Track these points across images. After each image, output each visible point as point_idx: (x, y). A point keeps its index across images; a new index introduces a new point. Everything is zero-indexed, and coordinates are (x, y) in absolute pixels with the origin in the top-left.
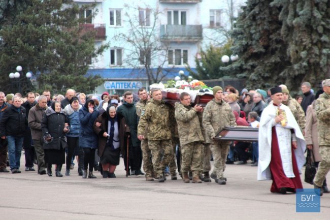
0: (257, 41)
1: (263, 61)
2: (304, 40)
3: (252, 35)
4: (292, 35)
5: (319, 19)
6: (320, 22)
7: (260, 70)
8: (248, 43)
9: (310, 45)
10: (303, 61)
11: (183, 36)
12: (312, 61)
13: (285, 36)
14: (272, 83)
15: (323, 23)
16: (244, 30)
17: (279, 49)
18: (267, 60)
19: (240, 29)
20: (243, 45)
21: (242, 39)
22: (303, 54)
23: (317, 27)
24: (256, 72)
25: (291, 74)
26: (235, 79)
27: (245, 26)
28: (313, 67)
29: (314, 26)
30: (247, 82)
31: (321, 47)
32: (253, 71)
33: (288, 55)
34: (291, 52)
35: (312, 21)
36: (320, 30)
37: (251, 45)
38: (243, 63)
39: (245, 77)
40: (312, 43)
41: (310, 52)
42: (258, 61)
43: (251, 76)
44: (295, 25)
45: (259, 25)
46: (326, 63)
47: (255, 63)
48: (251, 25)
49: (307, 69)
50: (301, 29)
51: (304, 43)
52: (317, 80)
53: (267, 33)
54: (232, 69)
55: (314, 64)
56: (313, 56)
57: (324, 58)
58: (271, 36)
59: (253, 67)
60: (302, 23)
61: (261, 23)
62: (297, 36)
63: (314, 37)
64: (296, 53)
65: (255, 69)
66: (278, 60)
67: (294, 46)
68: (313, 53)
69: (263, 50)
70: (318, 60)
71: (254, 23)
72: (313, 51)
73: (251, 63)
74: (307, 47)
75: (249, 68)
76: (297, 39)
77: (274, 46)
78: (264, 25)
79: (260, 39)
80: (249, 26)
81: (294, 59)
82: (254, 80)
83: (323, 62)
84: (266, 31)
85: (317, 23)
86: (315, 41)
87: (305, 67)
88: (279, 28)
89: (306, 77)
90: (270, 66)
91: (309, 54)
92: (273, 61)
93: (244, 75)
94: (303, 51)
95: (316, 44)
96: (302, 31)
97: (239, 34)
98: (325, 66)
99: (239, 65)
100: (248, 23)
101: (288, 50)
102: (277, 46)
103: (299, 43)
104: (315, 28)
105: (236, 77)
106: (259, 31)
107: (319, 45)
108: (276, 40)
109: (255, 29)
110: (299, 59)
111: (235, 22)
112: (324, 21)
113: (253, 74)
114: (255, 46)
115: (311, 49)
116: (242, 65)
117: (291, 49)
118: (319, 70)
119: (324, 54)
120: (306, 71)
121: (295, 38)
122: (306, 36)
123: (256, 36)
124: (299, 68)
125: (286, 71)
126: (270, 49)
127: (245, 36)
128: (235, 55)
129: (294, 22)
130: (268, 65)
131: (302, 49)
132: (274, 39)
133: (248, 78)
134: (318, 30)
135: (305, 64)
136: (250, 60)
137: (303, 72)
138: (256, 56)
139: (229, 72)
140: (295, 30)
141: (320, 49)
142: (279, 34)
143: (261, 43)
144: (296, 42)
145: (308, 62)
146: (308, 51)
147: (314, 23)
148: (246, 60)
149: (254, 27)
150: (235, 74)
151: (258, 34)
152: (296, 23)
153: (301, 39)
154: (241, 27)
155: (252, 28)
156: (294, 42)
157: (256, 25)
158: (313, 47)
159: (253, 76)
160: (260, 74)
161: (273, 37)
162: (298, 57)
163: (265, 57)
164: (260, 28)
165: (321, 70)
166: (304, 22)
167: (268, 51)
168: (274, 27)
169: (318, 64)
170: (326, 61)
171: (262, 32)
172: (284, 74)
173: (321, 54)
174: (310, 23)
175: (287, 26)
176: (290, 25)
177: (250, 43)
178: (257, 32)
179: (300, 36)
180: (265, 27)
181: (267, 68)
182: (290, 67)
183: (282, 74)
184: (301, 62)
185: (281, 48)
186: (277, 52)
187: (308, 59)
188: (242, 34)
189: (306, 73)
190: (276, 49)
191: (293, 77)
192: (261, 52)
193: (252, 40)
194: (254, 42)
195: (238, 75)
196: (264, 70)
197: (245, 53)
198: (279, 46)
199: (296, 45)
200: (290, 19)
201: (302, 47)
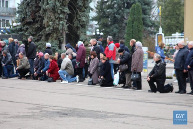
0: (29, 16)
1: (32, 26)
2: (51, 16)
3: (27, 13)
4: (46, 14)
5: (58, 6)
6: (59, 8)
7: (30, 30)
8: (24, 17)
9: (54, 19)
10: (51, 27)
11: (6, 13)
12: (55, 27)
13: (42, 14)
14: (36, 37)
15: (60, 8)
16: (23, 10)
17: (40, 21)
18: (34, 26)
19: (21, 10)
20: (22, 18)
21: (22, 15)
22: (51, 23)
23: (57, 10)
24: (28, 31)
25: (45, 33)
26: (18, 35)
27: (23, 8)
28: (55, 30)
29: (56, 9)
30: (24, 36)
31: (60, 20)
32: (27, 31)
33: (44, 23)
34: (45, 22)
35: (55, 7)
36: (59, 11)
37: (26, 18)
38: (22, 27)
39: (23, 34)
40: (55, 18)
41: (54, 22)
42: (29, 26)
43: (25, 34)
44: (47, 9)
45: (30, 8)
46: (61, 28)
47: (28, 27)
48: (27, 8)
49: (53, 30)
50: (50, 11)
51: (51, 18)
52: (57, 36)
53: (34, 12)
54: (16, 29)
55: (56, 28)
56: (56, 24)
57: (61, 26)
58: (36, 14)
59: (27, 29)
60: (50, 8)
61: (31, 7)
62: (48, 14)
63: (56, 15)
64: (47, 23)
65: (28, 30)
66: (39, 26)
67: (46, 19)
68: (55, 23)
69: (32, 21)
70: (58, 27)
71: (28, 7)
72: (55, 22)
73: (26, 27)
74: (53, 20)
75: (25, 29)
76: (48, 16)
77: (37, 19)
78: (33, 8)
79: (31, 15)
80: (25, 8)
81: (46, 26)
82: (27, 36)
83: (60, 28)
84: (34, 11)
85: (58, 8)
86: (56, 17)
87: (51, 30)
88: (40, 10)
89: (52, 35)
90: (35, 29)
91: (53, 23)
92: (37, 26)
93: (22, 33)
94: (51, 22)
95: (57, 19)
96: (51, 12)
97: (20, 12)
98: (61, 30)
99: (20, 28)
100: (25, 7)
101: (44, 21)
102: (39, 19)
103: (49, 18)
104: (57, 11)
105: (18, 34)
106: (30, 11)
107: (59, 19)
108: (38, 16)
109: (28, 10)
110: (49, 26)
111: (19, 6)
112: (61, 7)
113: (26, 33)
114: (28, 19)
115: (54, 21)
116: (21, 28)
117: (45, 21)
118: (58, 32)
119: (61, 24)
120: (52, 32)
121: (47, 15)
122: (53, 14)
123: (29, 14)
124: (48, 30)
125: (43, 31)
126: (36, 20)
127: (23, 13)
128: (19, 22)
129: (46, 7)
130: (34, 28)
131: (50, 21)
132: (37, 15)
133: (24, 34)
134: (58, 11)
135: (51, 28)
136: (26, 26)
137: (50, 32)
138: (29, 23)
139: (15, 31)
140: (47, 11)
141: (59, 21)
142: (40, 13)
143: (31, 17)
144: (48, 17)
145: (53, 28)
146: (53, 22)
147: (56, 8)
148: (24, 26)
149: (28, 9)
150: (18, 32)
151: (30, 12)
152: (47, 7)
153: (50, 16)
154: (21, 8)
155: (27, 9)
156: (46, 17)
157: (29, 8)
158: (56, 20)
159: (26, 34)
160: (30, 33)
161: (37, 14)
162: (48, 25)
163: (33, 24)
164: (31, 10)
165: (59, 32)
166: (51, 8)
167: (35, 21)
168: (38, 9)
169: (58, 29)
170: (61, 27)
171: (32, 12)
172: (41, 33)
173: (59, 24)
174: (54, 8)
175: (44, 9)
176: (45, 9)
177: (25, 17)
178: (29, 11)
179: (49, 14)
180: (33, 9)
181: (34, 30)
182: (44, 29)
183: (40, 33)
184: (49, 27)
185: (41, 20)
186: (39, 22)
187: (53, 26)
188: (22, 12)
189: (52, 33)
190: (39, 20)
191: (46, 34)
192: (31, 22)
193: (27, 15)
194: (28, 16)
195: (19, 33)
196: (32, 30)
197: (23, 22)
198: (40, 19)
199: (48, 18)
200: (45, 6)
201: (50, 20)
